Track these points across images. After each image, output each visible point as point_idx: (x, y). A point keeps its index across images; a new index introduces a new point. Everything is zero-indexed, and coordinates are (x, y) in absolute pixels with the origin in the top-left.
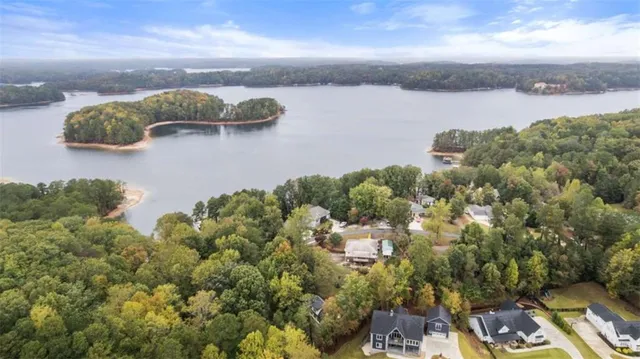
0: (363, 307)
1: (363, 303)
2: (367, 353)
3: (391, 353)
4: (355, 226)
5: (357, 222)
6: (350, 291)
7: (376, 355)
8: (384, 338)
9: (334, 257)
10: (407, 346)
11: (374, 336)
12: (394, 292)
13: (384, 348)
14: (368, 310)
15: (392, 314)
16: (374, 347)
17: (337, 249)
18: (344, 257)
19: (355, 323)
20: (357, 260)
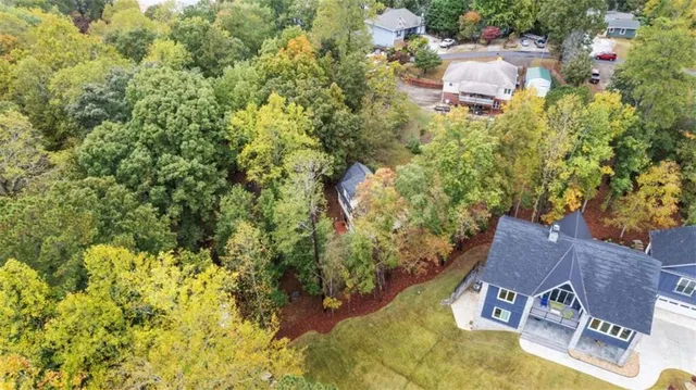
0: (472, 207)
1: (474, 195)
2: (462, 324)
3: (533, 339)
4: (471, 46)
5: (474, 40)
6: (440, 158)
7: (487, 334)
8: (522, 301)
9: (418, 95)
10: (586, 333)
11: (492, 290)
12: (564, 176)
13: (514, 322)
14: (485, 215)
15: (554, 237)
16: (486, 314)
17: (426, 80)
18: (439, 96)
19: (443, 245)
20: (467, 99)
